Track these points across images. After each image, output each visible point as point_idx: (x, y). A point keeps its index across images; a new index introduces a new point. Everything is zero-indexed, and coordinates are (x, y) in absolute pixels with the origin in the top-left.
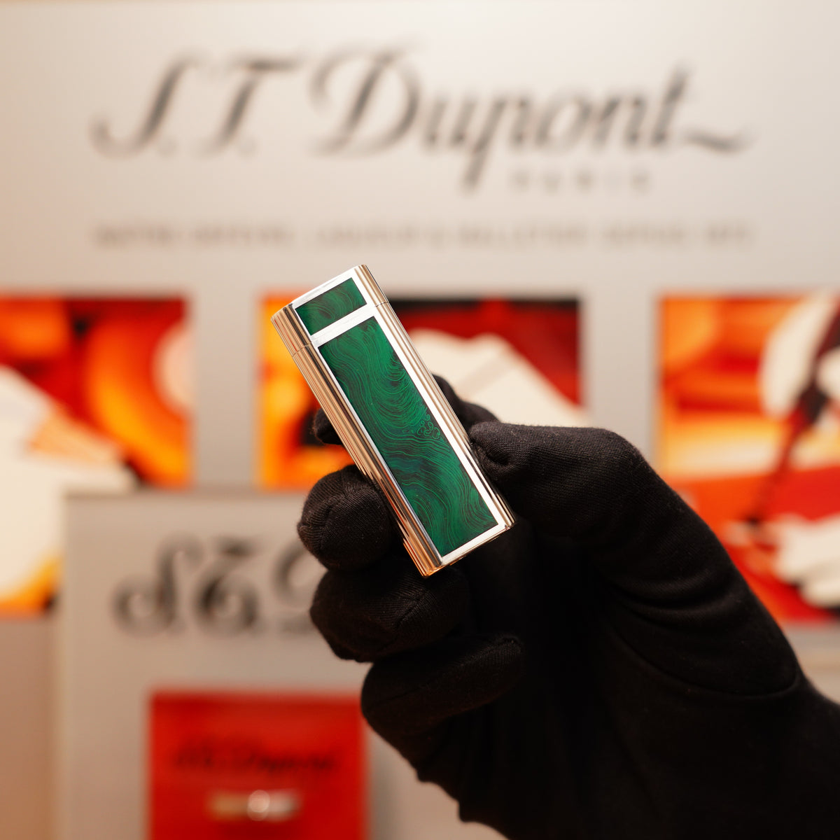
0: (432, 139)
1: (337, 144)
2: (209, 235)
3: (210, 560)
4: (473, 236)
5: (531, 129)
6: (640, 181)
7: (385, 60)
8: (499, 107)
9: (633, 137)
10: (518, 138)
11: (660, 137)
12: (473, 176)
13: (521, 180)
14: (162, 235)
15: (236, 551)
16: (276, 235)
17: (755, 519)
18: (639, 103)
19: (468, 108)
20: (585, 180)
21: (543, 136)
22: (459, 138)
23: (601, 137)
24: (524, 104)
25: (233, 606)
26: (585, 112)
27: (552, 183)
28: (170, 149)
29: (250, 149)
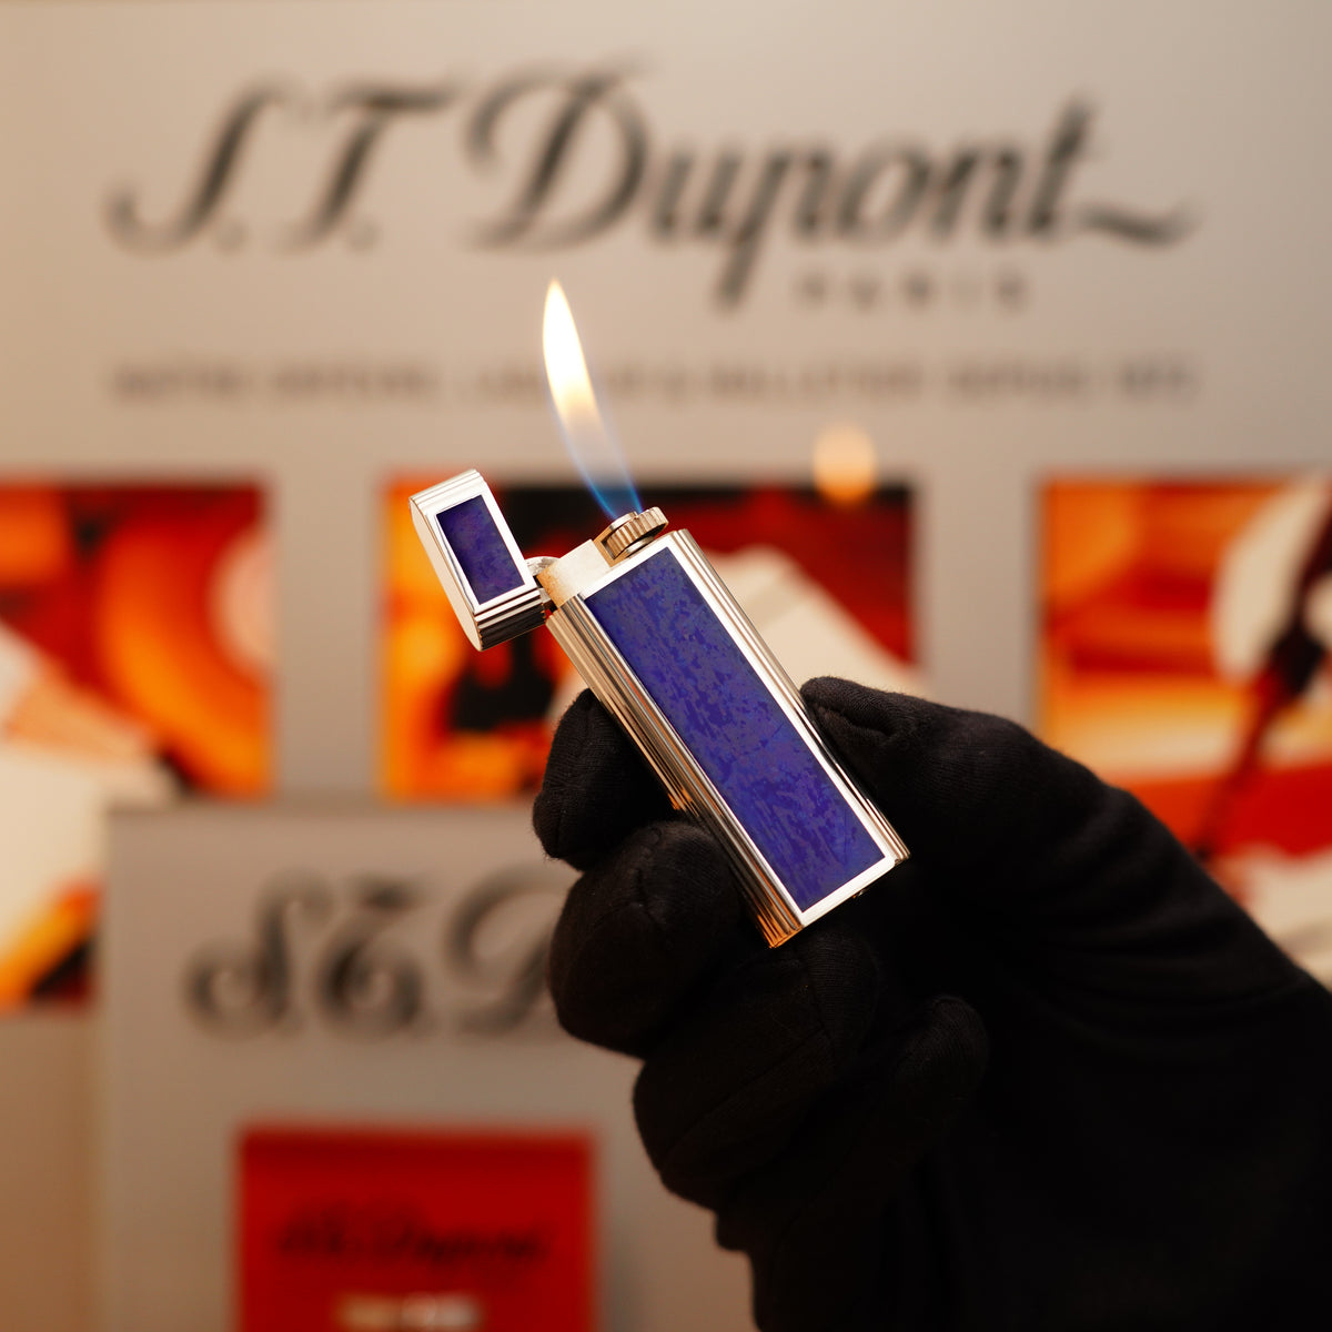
0: (666, 223)
1: (512, 230)
2: (301, 382)
3: (344, 914)
4: (734, 383)
5: (830, 206)
6: (1011, 291)
7: (589, 91)
8: (777, 168)
9: (997, 220)
10: (808, 220)
11: (1043, 220)
12: (734, 285)
13: (813, 289)
14: (223, 382)
16: (408, 382)
18: (1008, 162)
19: (727, 169)
20: (919, 290)
21: (850, 217)
22: (710, 221)
23: (946, 221)
24: (819, 164)
25: (381, 988)
26: (920, 177)
27: (865, 294)
28: (235, 240)
29: (366, 240)
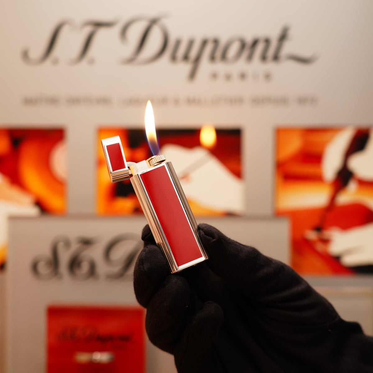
0: (174, 58)
1: (131, 60)
2: (74, 101)
4: (192, 101)
5: (218, 54)
6: (268, 76)
7: (154, 22)
8: (204, 43)
9: (264, 58)
10: (212, 58)
11: (276, 58)
12: (192, 75)
13: (214, 76)
14: (53, 101)
15: (87, 242)
16: (104, 101)
17: (319, 229)
18: (267, 41)
19: (191, 43)
20: (243, 76)
21: (224, 57)
22: (186, 57)
23: (250, 57)
24: (216, 42)
26: (243, 45)
27: (228, 77)
28: (56, 62)
29: (92, 62)
